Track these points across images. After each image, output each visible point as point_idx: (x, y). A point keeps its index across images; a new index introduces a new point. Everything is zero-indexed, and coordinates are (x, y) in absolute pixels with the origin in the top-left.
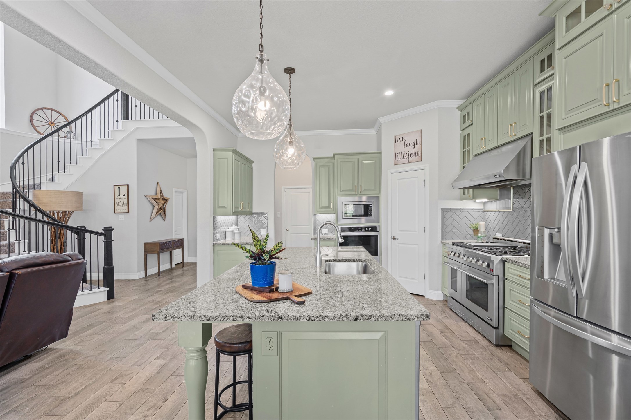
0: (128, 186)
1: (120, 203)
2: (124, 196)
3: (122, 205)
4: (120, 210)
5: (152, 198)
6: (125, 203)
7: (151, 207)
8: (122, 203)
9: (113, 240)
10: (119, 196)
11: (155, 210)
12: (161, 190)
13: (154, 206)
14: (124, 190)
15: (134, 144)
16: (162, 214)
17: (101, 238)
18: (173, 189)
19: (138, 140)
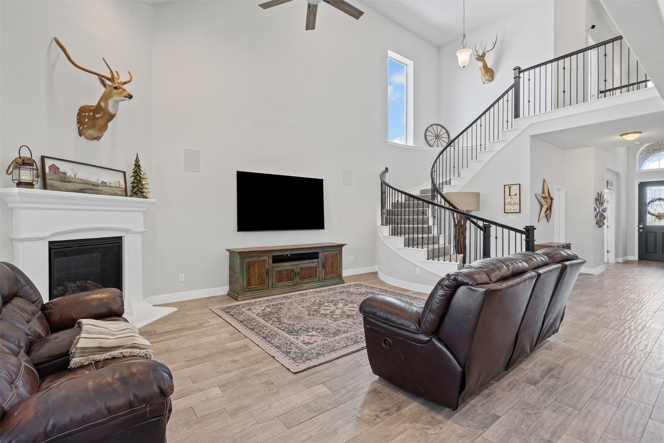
0: (520, 184)
1: (510, 203)
2: (516, 195)
3: (512, 204)
4: (510, 210)
5: (542, 197)
6: (516, 202)
7: (538, 206)
8: (512, 203)
9: (535, 239)
10: (510, 195)
11: (544, 210)
12: (548, 188)
13: (542, 206)
14: (515, 190)
15: (527, 141)
16: (548, 215)
18: (555, 186)
19: (532, 136)
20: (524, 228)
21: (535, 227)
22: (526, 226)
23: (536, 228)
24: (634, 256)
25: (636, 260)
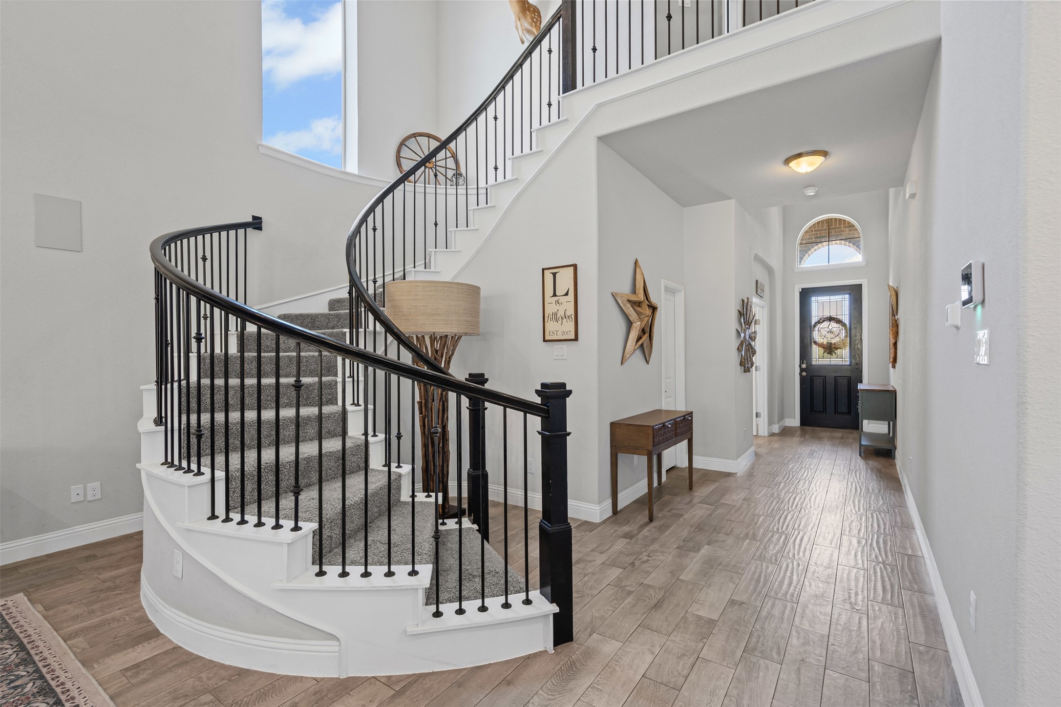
0: (575, 266)
1: (556, 314)
2: (567, 294)
3: (560, 319)
4: (555, 333)
5: (629, 301)
6: (568, 314)
7: (621, 325)
8: (561, 313)
10: (555, 295)
11: (634, 335)
12: (644, 279)
13: (630, 324)
14: (565, 280)
15: (591, 149)
16: (645, 346)
17: (535, 422)
18: (662, 280)
19: (601, 139)
20: (537, 392)
21: (568, 388)
22: (544, 385)
23: (570, 392)
24: (794, 420)
25: (797, 426)
